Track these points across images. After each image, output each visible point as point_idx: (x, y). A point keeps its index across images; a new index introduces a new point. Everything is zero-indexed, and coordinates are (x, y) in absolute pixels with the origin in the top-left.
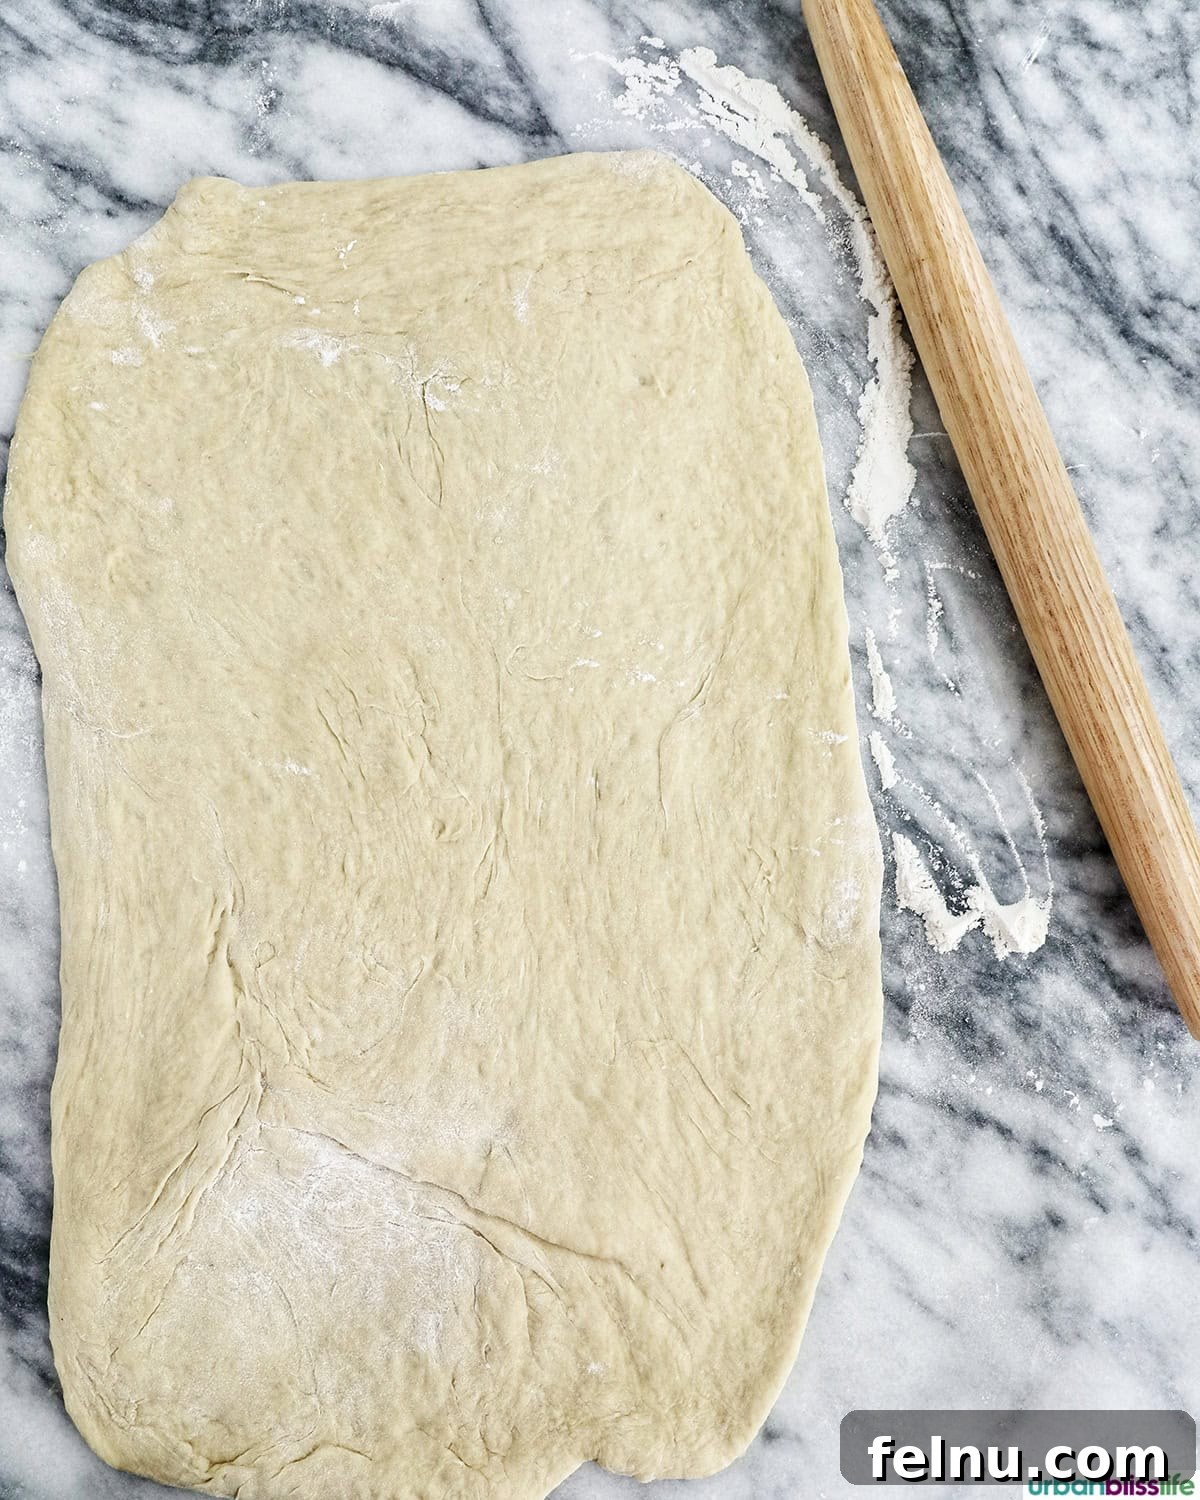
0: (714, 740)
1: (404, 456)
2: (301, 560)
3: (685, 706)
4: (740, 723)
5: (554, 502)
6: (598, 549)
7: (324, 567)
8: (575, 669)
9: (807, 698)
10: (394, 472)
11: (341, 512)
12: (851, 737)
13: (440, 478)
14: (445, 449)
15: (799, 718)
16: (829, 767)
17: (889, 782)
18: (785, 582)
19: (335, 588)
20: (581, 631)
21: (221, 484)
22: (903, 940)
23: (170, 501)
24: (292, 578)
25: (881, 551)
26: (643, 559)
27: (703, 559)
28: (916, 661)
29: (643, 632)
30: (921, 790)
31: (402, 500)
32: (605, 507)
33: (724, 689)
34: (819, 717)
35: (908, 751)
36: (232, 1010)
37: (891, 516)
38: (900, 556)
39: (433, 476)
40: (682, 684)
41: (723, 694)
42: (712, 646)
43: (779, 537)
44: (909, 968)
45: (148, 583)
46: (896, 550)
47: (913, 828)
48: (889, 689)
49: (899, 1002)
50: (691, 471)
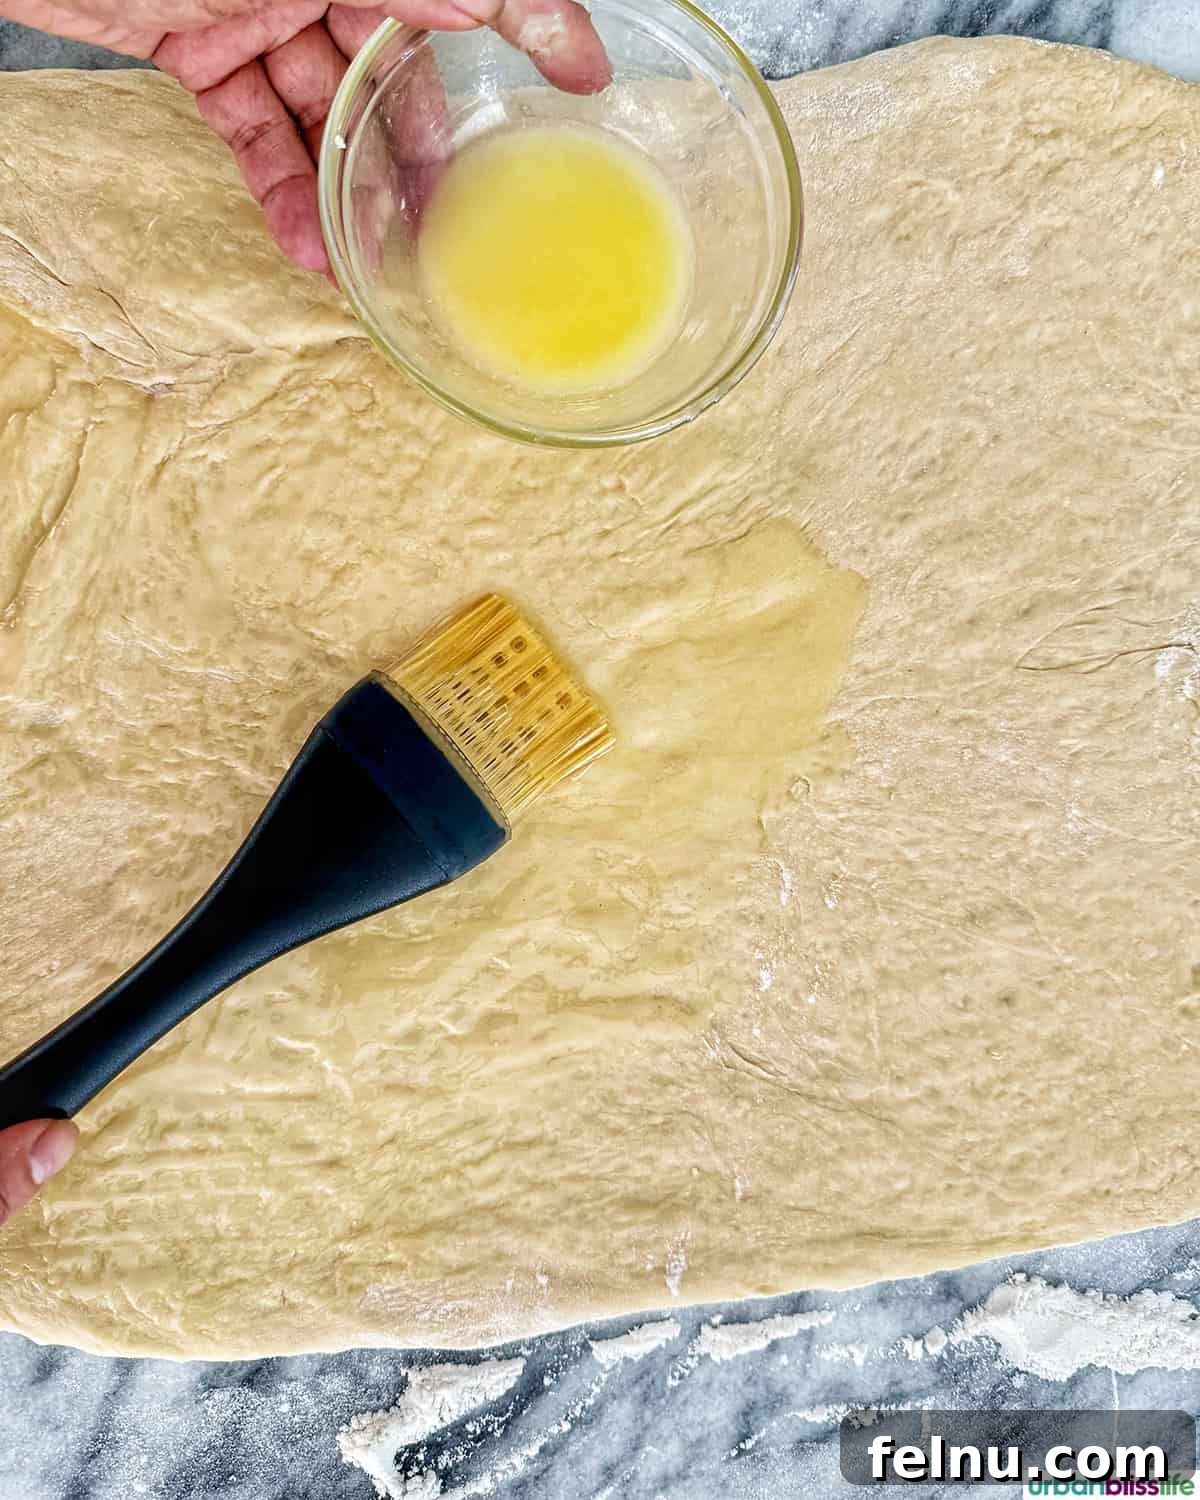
0: (672, 1082)
1: (1090, 616)
2: (941, 461)
3: (723, 1036)
4: (698, 1123)
5: (1025, 838)
6: (957, 903)
7: (928, 496)
8: (777, 868)
9: (737, 1229)
10: (1070, 600)
11: (1010, 521)
12: (675, 1299)
13: (1058, 668)
14: (1100, 677)
15: (705, 1218)
16: (630, 1266)
17: (605, 1354)
18: (909, 1191)
19: (899, 511)
20: (835, 877)
21: (1049, 348)
22: (358, 1377)
23: (1025, 273)
24: (913, 447)
25: (948, 1330)
26: (943, 971)
27: (943, 1063)
28: (785, 1388)
29: (832, 972)
30: (590, 1402)
31: (1027, 612)
32: (1022, 916)
33: (752, 1099)
34: (707, 1249)
35: (648, 1379)
36: (270, 341)
37: (998, 1345)
38: (941, 1359)
39: (1062, 657)
40: (756, 1032)
41: (742, 1097)
42: (814, 1079)
43: (976, 1180)
44: (314, 1388)
45: (908, 237)
46: (951, 1354)
47: (530, 1390)
48: (744, 1350)
49: (259, 1376)
50: (1072, 1044)
